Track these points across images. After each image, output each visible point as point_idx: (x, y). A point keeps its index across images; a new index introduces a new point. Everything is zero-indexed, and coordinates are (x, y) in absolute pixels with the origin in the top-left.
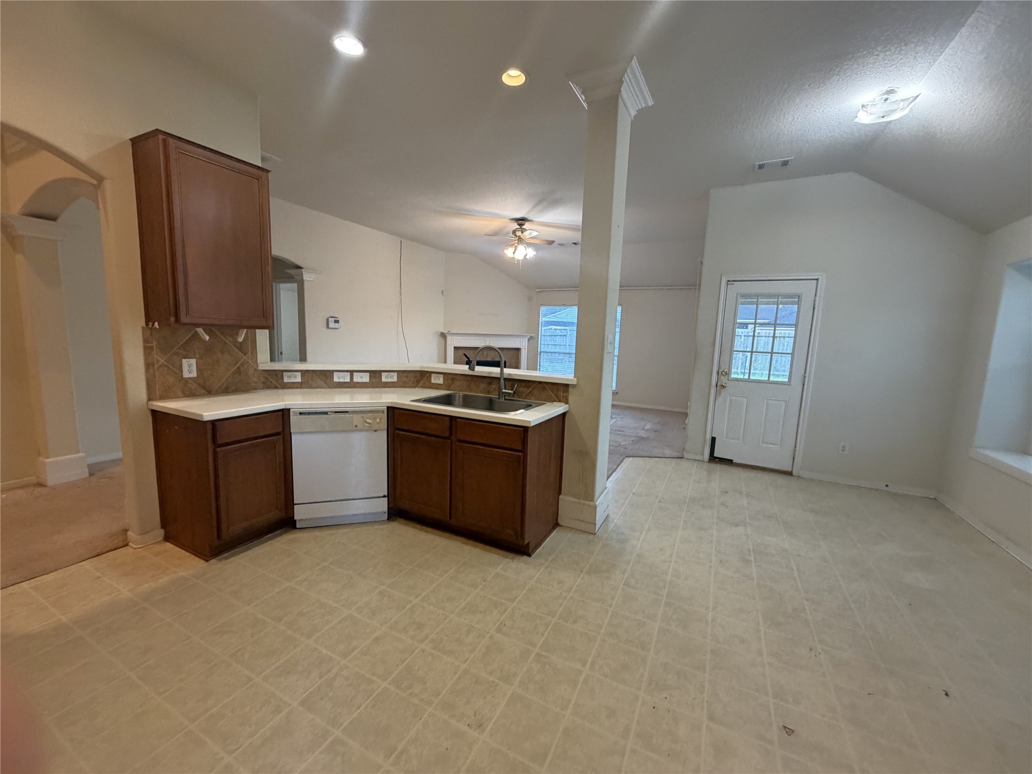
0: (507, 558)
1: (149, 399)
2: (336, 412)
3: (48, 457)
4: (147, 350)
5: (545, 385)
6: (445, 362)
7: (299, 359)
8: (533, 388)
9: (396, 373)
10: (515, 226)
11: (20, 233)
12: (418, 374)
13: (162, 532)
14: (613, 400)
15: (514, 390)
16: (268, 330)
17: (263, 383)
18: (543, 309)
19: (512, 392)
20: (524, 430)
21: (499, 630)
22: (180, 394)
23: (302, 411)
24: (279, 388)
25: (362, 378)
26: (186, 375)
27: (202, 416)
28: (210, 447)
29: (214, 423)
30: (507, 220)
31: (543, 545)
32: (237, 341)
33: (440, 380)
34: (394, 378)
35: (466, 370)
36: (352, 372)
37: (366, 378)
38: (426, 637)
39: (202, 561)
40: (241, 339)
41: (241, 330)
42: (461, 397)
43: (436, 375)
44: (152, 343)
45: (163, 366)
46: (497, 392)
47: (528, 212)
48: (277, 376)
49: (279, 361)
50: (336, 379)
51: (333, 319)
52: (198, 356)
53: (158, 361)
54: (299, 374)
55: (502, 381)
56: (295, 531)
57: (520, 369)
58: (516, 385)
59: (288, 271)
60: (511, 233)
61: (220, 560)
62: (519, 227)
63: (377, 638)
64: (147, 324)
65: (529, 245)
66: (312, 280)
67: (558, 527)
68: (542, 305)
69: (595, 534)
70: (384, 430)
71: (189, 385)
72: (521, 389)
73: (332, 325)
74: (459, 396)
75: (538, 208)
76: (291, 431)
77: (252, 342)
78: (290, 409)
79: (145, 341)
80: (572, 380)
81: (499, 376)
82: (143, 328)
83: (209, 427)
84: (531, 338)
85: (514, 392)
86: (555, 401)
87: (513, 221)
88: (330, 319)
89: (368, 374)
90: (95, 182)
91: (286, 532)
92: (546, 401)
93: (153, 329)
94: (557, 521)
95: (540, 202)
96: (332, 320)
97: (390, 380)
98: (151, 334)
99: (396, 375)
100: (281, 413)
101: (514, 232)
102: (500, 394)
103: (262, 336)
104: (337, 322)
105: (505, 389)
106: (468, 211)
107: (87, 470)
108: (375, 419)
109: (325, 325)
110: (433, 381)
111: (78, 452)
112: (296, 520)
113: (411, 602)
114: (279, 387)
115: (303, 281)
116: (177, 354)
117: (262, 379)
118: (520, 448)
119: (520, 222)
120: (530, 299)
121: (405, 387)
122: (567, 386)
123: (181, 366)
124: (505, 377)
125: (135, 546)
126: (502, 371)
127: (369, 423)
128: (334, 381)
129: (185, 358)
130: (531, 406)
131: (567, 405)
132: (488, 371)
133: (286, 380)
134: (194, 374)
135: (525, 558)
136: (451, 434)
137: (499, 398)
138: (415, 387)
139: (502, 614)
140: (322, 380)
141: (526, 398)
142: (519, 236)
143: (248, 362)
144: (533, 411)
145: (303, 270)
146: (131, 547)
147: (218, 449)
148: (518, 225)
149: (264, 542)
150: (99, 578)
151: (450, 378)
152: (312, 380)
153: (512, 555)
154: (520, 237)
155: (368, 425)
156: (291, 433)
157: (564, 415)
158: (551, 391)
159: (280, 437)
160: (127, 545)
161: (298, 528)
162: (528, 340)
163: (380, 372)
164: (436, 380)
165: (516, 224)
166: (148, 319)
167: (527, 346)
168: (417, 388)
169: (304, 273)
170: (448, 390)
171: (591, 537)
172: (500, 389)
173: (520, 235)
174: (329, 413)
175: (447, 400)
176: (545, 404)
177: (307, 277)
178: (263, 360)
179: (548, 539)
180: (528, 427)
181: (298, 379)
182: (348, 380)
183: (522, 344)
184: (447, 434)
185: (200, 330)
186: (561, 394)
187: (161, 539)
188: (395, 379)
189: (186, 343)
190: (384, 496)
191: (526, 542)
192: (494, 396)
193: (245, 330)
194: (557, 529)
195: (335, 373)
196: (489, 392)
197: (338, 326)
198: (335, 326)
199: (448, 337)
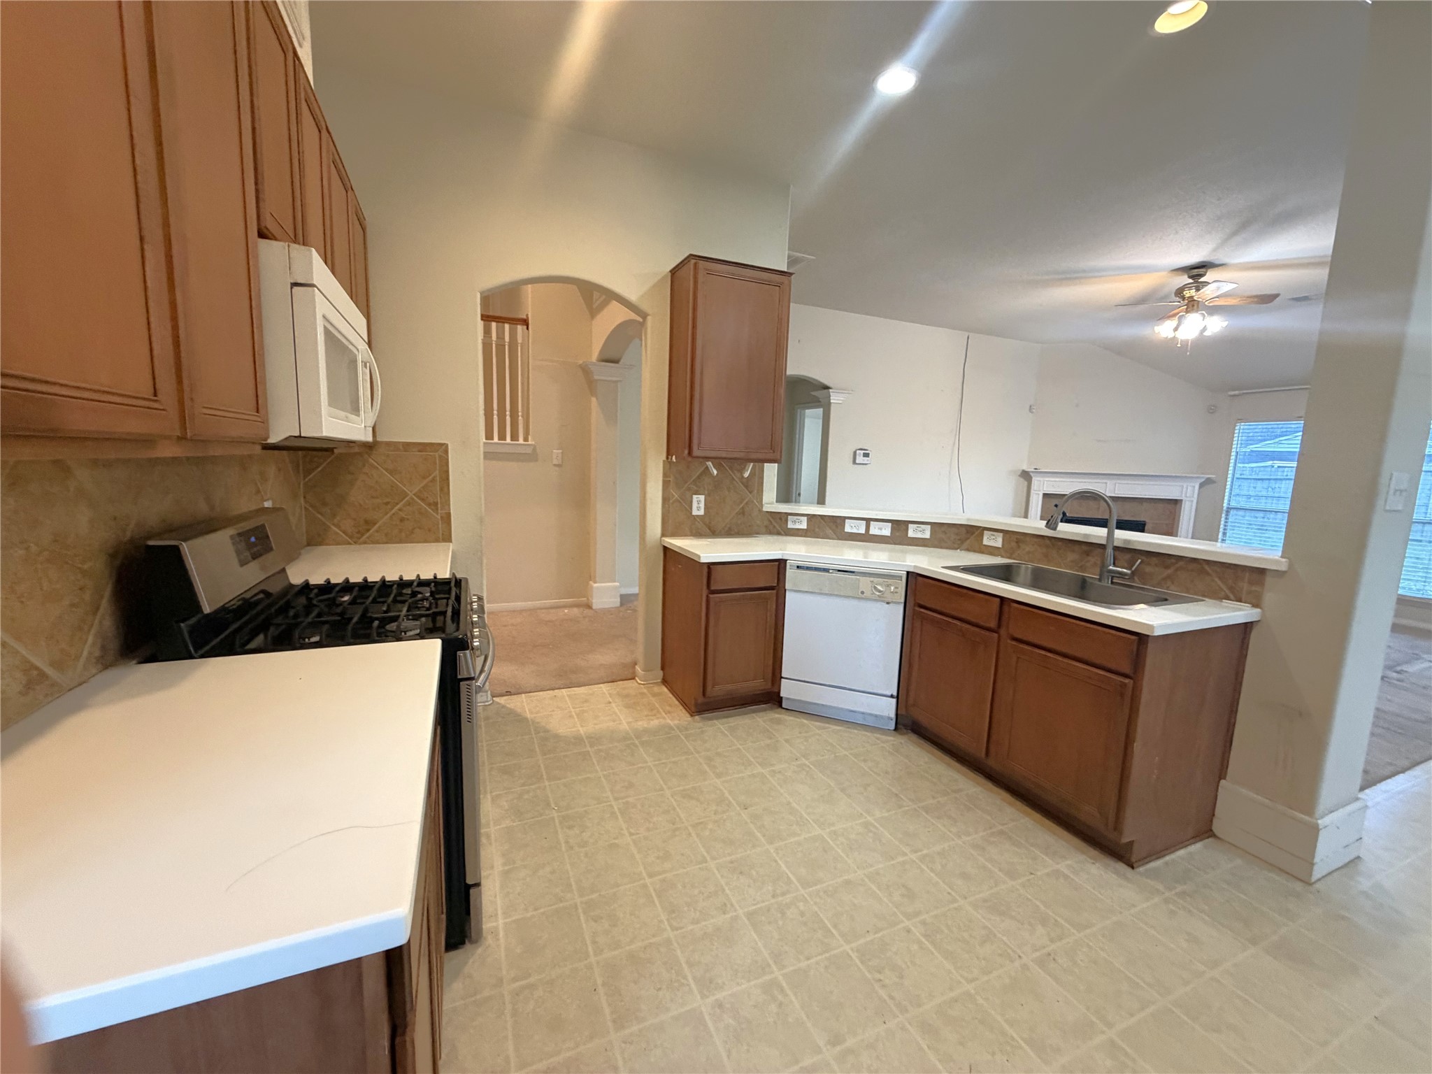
0: (1083, 853)
1: (663, 535)
2: (839, 571)
3: (595, 582)
4: (666, 484)
5: (1206, 567)
6: (1026, 516)
7: (816, 501)
8: (1177, 570)
9: (929, 526)
10: (1185, 280)
11: (596, 377)
12: (964, 530)
13: (661, 673)
14: (1396, 616)
15: (1133, 569)
16: (776, 464)
17: (766, 527)
18: (1241, 427)
19: (1129, 572)
20: (1139, 640)
21: (1041, 963)
22: (689, 533)
23: (800, 564)
24: (782, 535)
25: (881, 529)
26: (695, 512)
27: (699, 557)
28: (705, 592)
29: (710, 566)
30: (1164, 273)
31: (1167, 858)
32: (743, 477)
33: (997, 541)
34: (926, 533)
35: (1041, 529)
36: (868, 521)
37: (886, 530)
38: (918, 914)
39: (688, 715)
40: (746, 475)
41: (748, 464)
42: (1029, 571)
43: (992, 533)
44: (670, 477)
45: (677, 501)
46: (1098, 570)
47: (1215, 250)
48: (781, 519)
49: (796, 502)
50: (848, 529)
51: (862, 452)
52: (706, 492)
53: (674, 496)
54: (805, 519)
55: (1110, 551)
56: (780, 710)
57: (1177, 536)
58: (1139, 561)
59: (813, 393)
60: (1173, 295)
61: (704, 719)
62: (1191, 281)
63: (848, 882)
64: (667, 458)
65: (1213, 310)
66: (840, 402)
67: (1210, 839)
68: (1241, 420)
69: (1311, 884)
70: (899, 603)
71: (697, 523)
72: (1148, 569)
73: (860, 459)
74: (1027, 568)
75: (1238, 238)
76: (786, 588)
77: (759, 477)
78: (787, 560)
79: (665, 475)
80: (1276, 562)
81: (1104, 542)
82: (664, 461)
83: (705, 570)
84: (1205, 484)
85: (1133, 573)
86: (1228, 598)
87: (1180, 273)
88: (858, 452)
89: (890, 524)
90: (641, 320)
91: (771, 709)
92: (1204, 596)
93: (671, 463)
94: (1211, 827)
95: (1244, 226)
96: (860, 453)
97: (919, 535)
98: (670, 468)
99: (929, 529)
100: (777, 563)
101: (1179, 292)
102: (1103, 571)
103: (771, 472)
104: (866, 455)
105: (1114, 565)
106: (1084, 271)
107: (619, 600)
108: (888, 586)
109: (852, 460)
110: (986, 542)
111: (615, 582)
112: (782, 698)
113: (905, 854)
114: (783, 533)
115: (829, 404)
116: (689, 489)
117: (766, 523)
118: (1126, 669)
119: (1195, 272)
120: (1212, 410)
121: (941, 548)
122: (1261, 572)
123: (691, 502)
124: (1116, 544)
125: (639, 682)
126: (1110, 534)
127: (880, 591)
128: (846, 531)
129: (695, 494)
130: (1166, 600)
131: (1258, 610)
132: (1083, 532)
133: (790, 525)
134: (702, 512)
135: (1121, 866)
136: (999, 626)
137: (1100, 580)
138: (957, 549)
139: (1052, 941)
140: (830, 528)
141: (1159, 585)
142: (1192, 297)
143: (753, 502)
144: (1165, 609)
145: (831, 390)
146: (637, 682)
147: (711, 596)
148: (1190, 277)
149: (746, 714)
150: (610, 703)
151: (1015, 539)
152: (819, 527)
153: (1094, 852)
154: (1191, 299)
155: (878, 593)
156: (785, 590)
157: (1247, 627)
158: (1220, 578)
159: (774, 592)
160: (634, 679)
161: (784, 708)
162: (1201, 486)
163: (906, 524)
164: (988, 540)
165: (1186, 276)
166: (669, 453)
167: (1196, 496)
168: (959, 550)
169: (831, 394)
170: (1009, 558)
171: (1298, 886)
172: (1103, 566)
173: (1194, 294)
174: (831, 571)
175: (1005, 573)
176: (1203, 600)
177: (835, 398)
178: (770, 500)
179: (1182, 852)
180: (1148, 636)
181: (804, 526)
182: (862, 531)
183: (1188, 493)
184: (993, 624)
185: (710, 464)
186: (1245, 586)
187: (659, 681)
188: (927, 535)
189: (699, 477)
190: (892, 696)
191: (1125, 840)
192: (1092, 575)
193: (752, 464)
194: (1207, 841)
195: (847, 521)
196: (1082, 568)
197: (868, 460)
198: (864, 460)
199: (1034, 479)
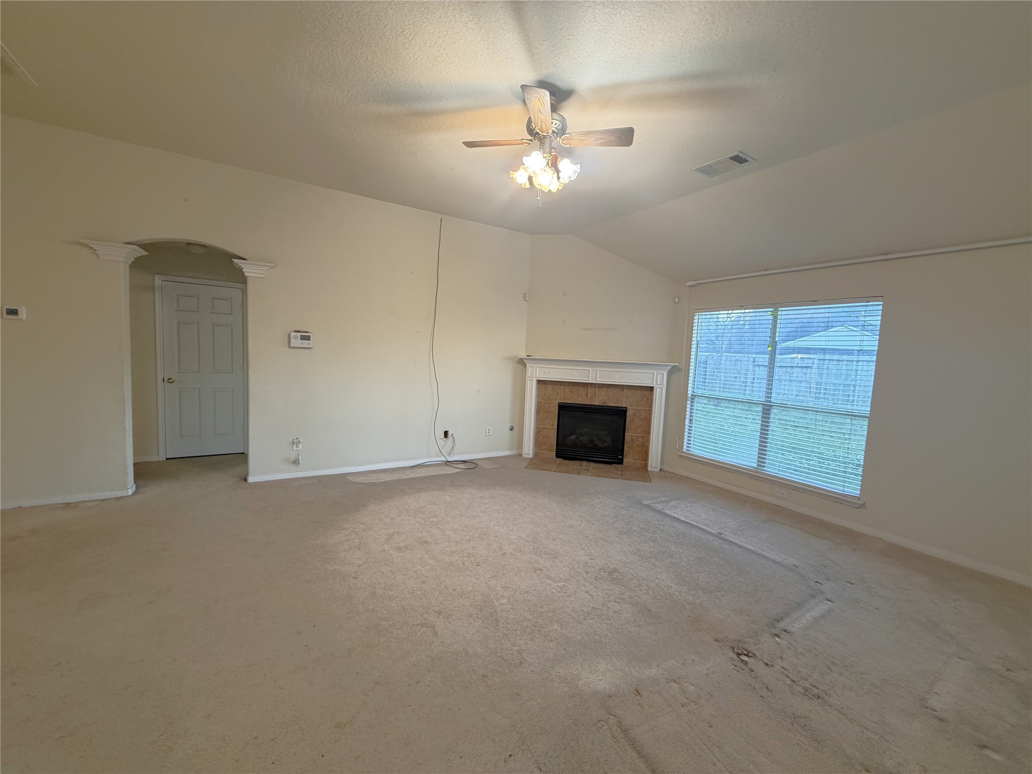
18: (700, 317)
51: (299, 334)
66: (260, 274)
68: (698, 310)
73: (296, 342)
84: (672, 372)
88: (293, 334)
96: (296, 336)
104: (306, 338)
109: (287, 344)
115: (244, 277)
120: (675, 300)
145: (242, 261)
162: (669, 373)
167: (664, 384)
169: (246, 265)
177: (251, 272)
183: (657, 379)
197: (309, 344)
198: (302, 343)
199: (527, 365)
